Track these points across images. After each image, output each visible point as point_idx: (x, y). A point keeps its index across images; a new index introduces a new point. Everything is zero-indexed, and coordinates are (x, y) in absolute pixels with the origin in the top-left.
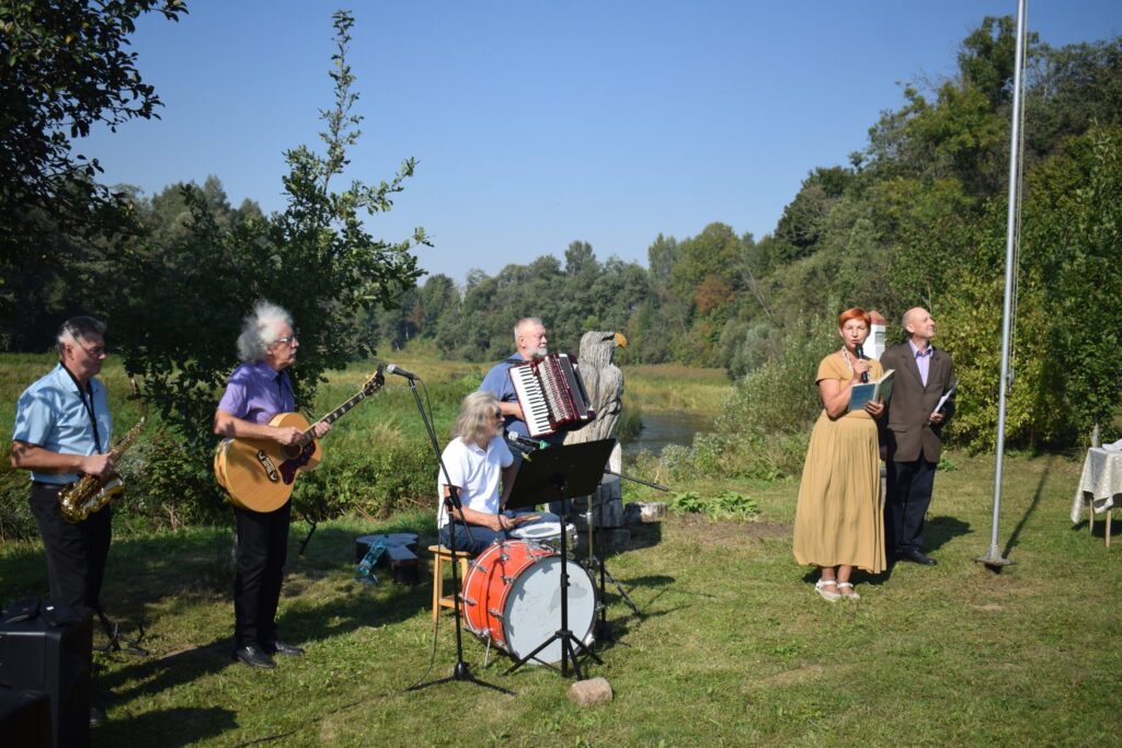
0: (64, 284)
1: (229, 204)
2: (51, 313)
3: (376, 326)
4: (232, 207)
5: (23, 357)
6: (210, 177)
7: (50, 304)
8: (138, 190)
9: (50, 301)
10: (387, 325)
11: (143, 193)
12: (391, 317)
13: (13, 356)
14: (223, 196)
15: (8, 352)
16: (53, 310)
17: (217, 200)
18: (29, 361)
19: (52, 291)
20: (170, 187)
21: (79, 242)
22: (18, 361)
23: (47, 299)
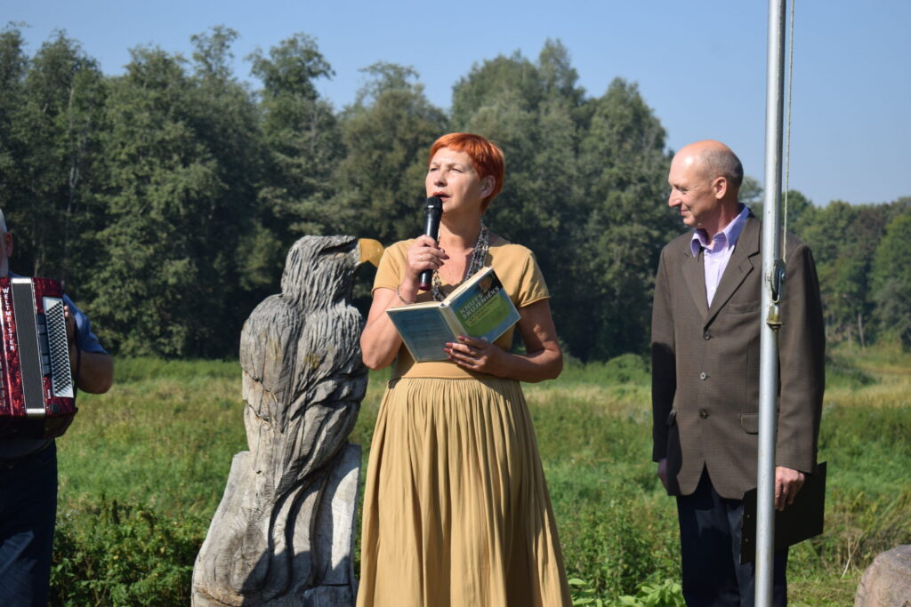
0: (270, 240)
1: (582, 92)
2: (247, 288)
3: (873, 306)
4: (587, 96)
5: (203, 366)
6: (547, 44)
7: (248, 274)
8: (409, 72)
9: (249, 268)
10: (891, 303)
11: (417, 76)
12: (899, 287)
13: (186, 365)
14: (573, 76)
15: (180, 358)
16: (251, 283)
17: (560, 84)
18: (212, 374)
19: (249, 251)
20: (481, 65)
21: (299, 166)
22: (194, 373)
23: (243, 267)
